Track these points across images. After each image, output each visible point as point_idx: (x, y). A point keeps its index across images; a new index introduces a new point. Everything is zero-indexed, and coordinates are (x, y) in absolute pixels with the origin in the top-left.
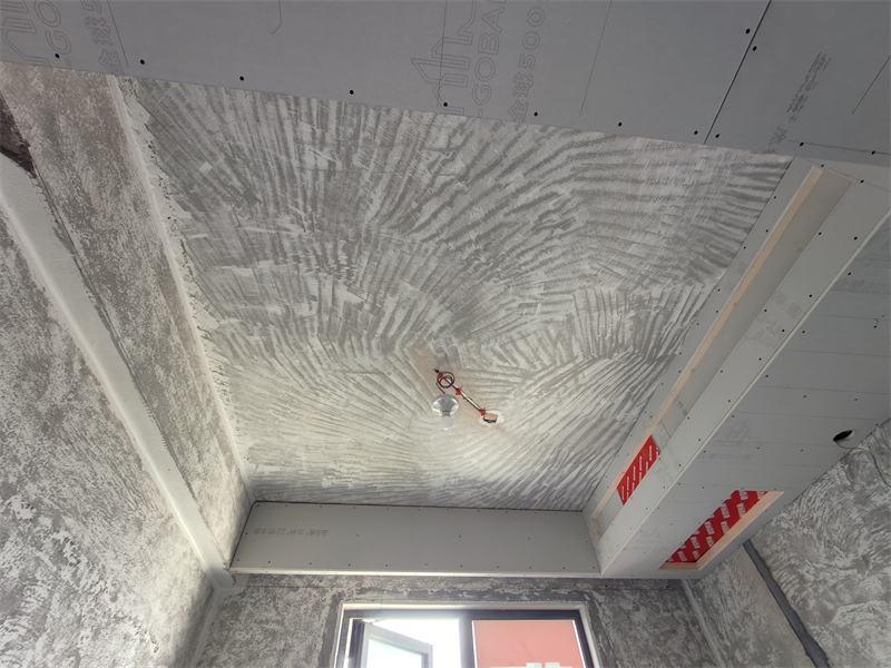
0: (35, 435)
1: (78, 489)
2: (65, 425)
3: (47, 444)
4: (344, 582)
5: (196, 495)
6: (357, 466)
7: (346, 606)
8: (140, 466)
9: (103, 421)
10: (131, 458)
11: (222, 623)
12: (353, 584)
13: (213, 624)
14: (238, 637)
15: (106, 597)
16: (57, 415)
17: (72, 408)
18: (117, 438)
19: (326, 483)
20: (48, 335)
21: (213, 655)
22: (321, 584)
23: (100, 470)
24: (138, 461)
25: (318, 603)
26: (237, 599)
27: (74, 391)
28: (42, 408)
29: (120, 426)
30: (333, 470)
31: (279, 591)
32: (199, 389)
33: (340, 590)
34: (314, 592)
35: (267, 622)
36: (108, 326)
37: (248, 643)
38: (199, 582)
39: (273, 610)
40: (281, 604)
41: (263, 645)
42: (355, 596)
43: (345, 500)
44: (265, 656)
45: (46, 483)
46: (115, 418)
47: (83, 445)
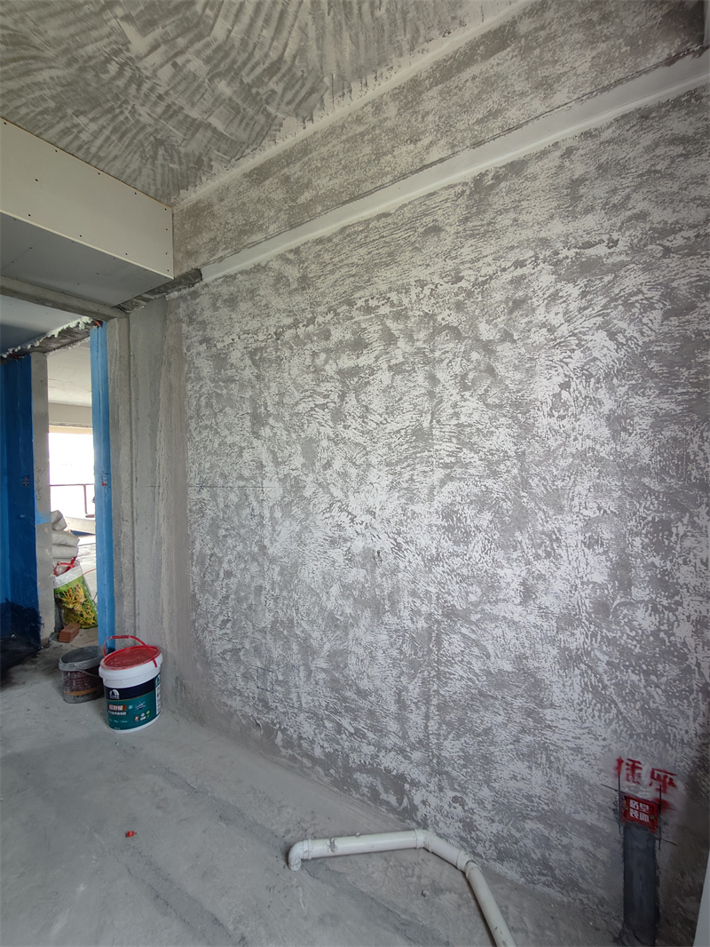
0: (303, 295)
1: (349, 280)
2: (311, 276)
3: (311, 290)
8: (388, 215)
9: (329, 246)
10: (372, 224)
18: (348, 235)
23: (354, 258)
28: (295, 285)
29: (343, 230)
45: (326, 300)
46: (335, 233)
47: (329, 267)
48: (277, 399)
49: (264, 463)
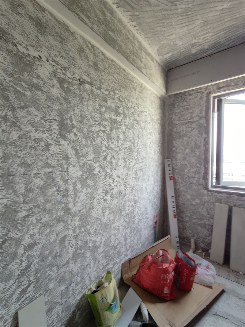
0: (95, 72)
1: (114, 83)
2: (99, 66)
3: (99, 73)
4: (211, 88)
5: (146, 75)
6: (207, 35)
7: (213, 95)
8: (125, 71)
9: (107, 61)
10: (121, 70)
11: (171, 109)
12: (215, 87)
13: (168, 110)
14: (176, 112)
15: (136, 108)
16: (96, 64)
17: (97, 60)
18: (114, 65)
19: (194, 51)
20: (76, 39)
21: (171, 117)
22: (201, 91)
23: (116, 77)
24: (124, 70)
25: (201, 97)
26: (173, 102)
27: (94, 55)
28: (91, 64)
29: (112, 61)
30: (196, 43)
31: (186, 97)
32: (128, 34)
33: (209, 91)
34: (199, 94)
35: (184, 106)
36: (86, 24)
37: (180, 112)
38: (159, 100)
39: (185, 102)
40: (187, 100)
41: (184, 112)
42: (216, 91)
43: (205, 55)
44: (186, 115)
45: (106, 84)
46: (110, 59)
47: (107, 71)
48: (79, 119)
49: (69, 156)
